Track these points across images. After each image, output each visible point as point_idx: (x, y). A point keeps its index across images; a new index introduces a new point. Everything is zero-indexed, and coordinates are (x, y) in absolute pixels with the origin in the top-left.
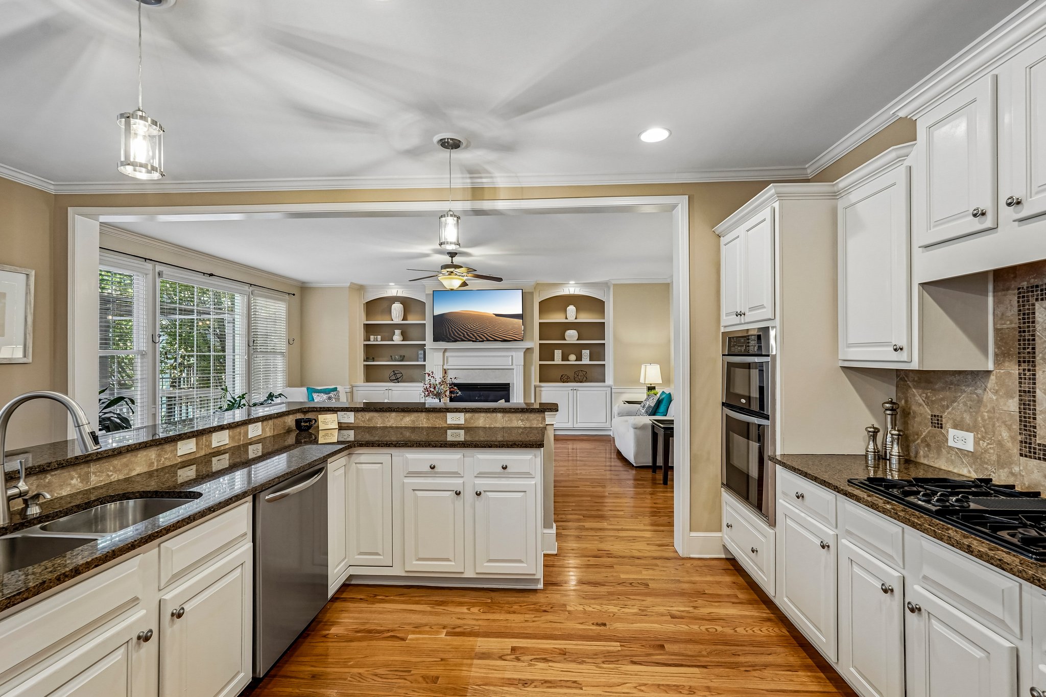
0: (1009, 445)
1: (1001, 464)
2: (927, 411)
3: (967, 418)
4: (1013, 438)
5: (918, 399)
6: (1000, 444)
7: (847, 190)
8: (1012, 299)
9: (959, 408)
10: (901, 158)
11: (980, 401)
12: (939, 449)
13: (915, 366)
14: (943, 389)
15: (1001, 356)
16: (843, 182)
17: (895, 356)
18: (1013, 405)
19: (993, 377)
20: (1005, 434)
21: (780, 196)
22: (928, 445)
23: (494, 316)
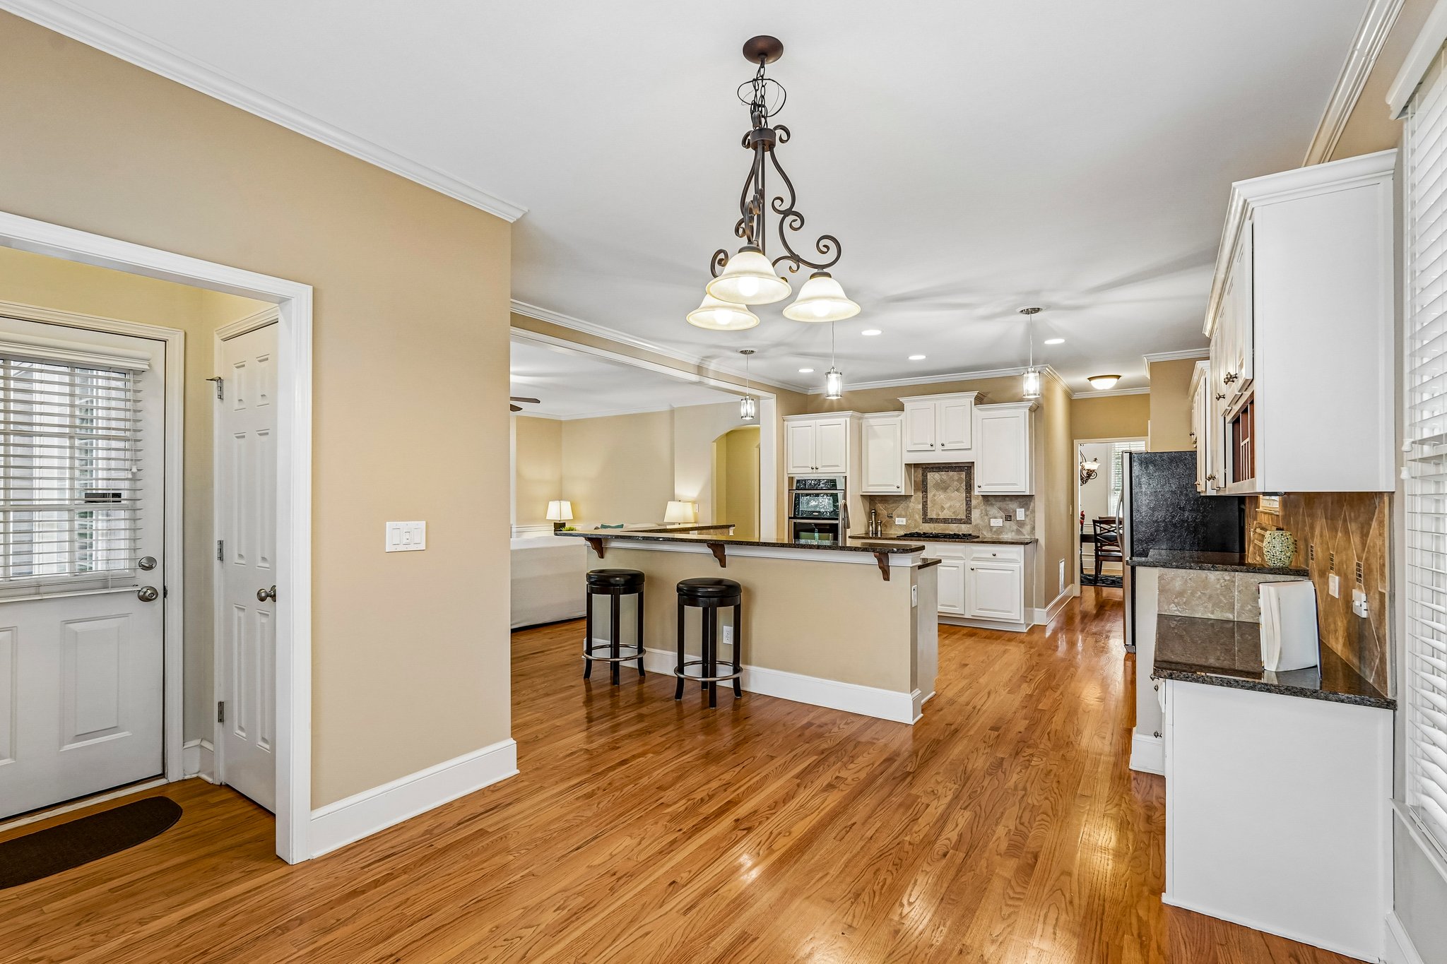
0: (919, 520)
1: (916, 527)
2: (885, 512)
3: (903, 513)
4: (920, 517)
5: (880, 507)
6: (916, 520)
7: (866, 418)
8: (920, 471)
9: (900, 509)
10: (898, 416)
11: (908, 507)
12: (891, 527)
13: (903, 494)
14: (893, 503)
15: (916, 490)
16: (867, 415)
17: (896, 490)
18: (920, 506)
19: (913, 497)
20: (917, 517)
21: (851, 417)
22: (886, 526)
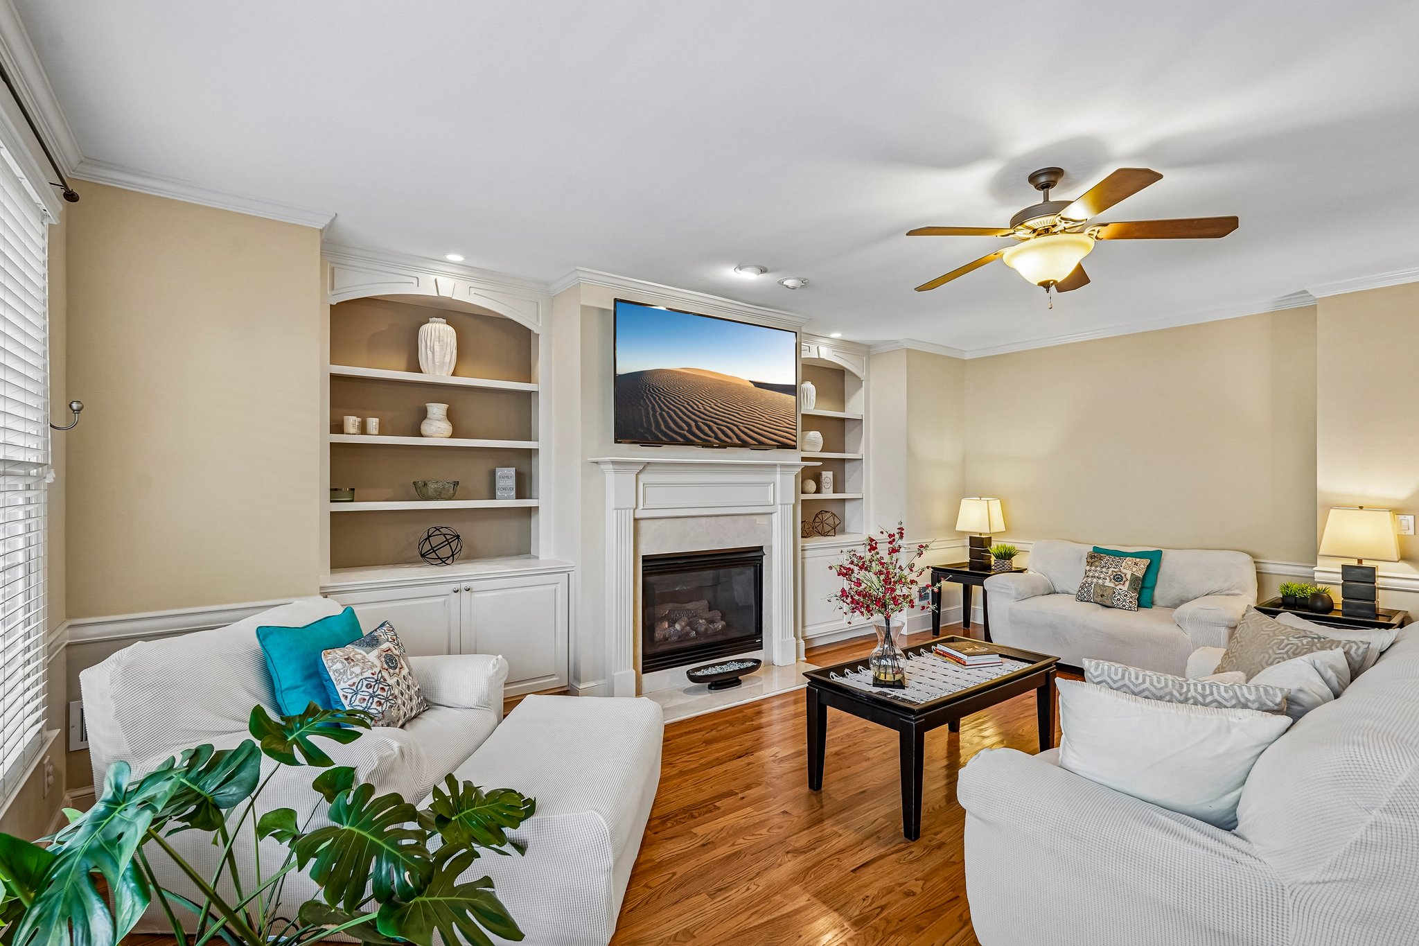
23: (752, 385)
